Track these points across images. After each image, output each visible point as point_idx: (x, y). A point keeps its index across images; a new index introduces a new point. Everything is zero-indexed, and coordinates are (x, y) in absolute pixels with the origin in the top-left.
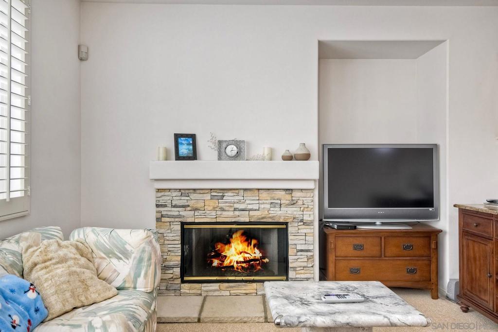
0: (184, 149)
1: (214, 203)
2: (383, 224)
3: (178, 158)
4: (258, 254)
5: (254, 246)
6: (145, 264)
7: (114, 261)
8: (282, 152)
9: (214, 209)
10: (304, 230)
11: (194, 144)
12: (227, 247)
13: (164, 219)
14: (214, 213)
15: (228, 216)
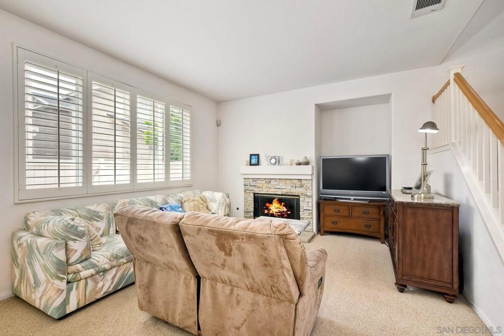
0: (254, 161)
1: (267, 185)
3: (251, 165)
4: (285, 209)
5: (283, 205)
8: (296, 161)
9: (266, 188)
10: (307, 200)
11: (258, 159)
12: (271, 205)
13: (247, 191)
14: (266, 189)
15: (272, 191)
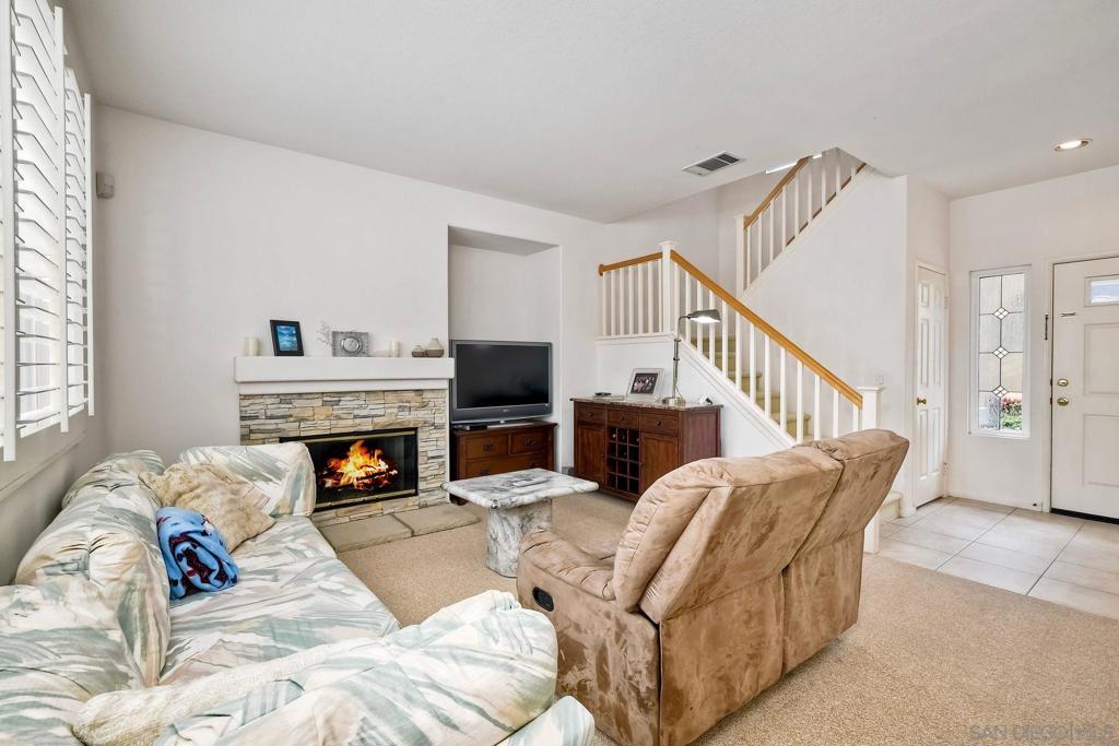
0: (286, 342)
1: (328, 410)
2: (507, 422)
3: (279, 352)
4: (383, 466)
5: (379, 457)
6: (303, 482)
7: (260, 484)
9: (328, 418)
10: (435, 434)
11: (298, 335)
12: (343, 462)
13: (253, 436)
14: (327, 423)
15: (346, 425)
